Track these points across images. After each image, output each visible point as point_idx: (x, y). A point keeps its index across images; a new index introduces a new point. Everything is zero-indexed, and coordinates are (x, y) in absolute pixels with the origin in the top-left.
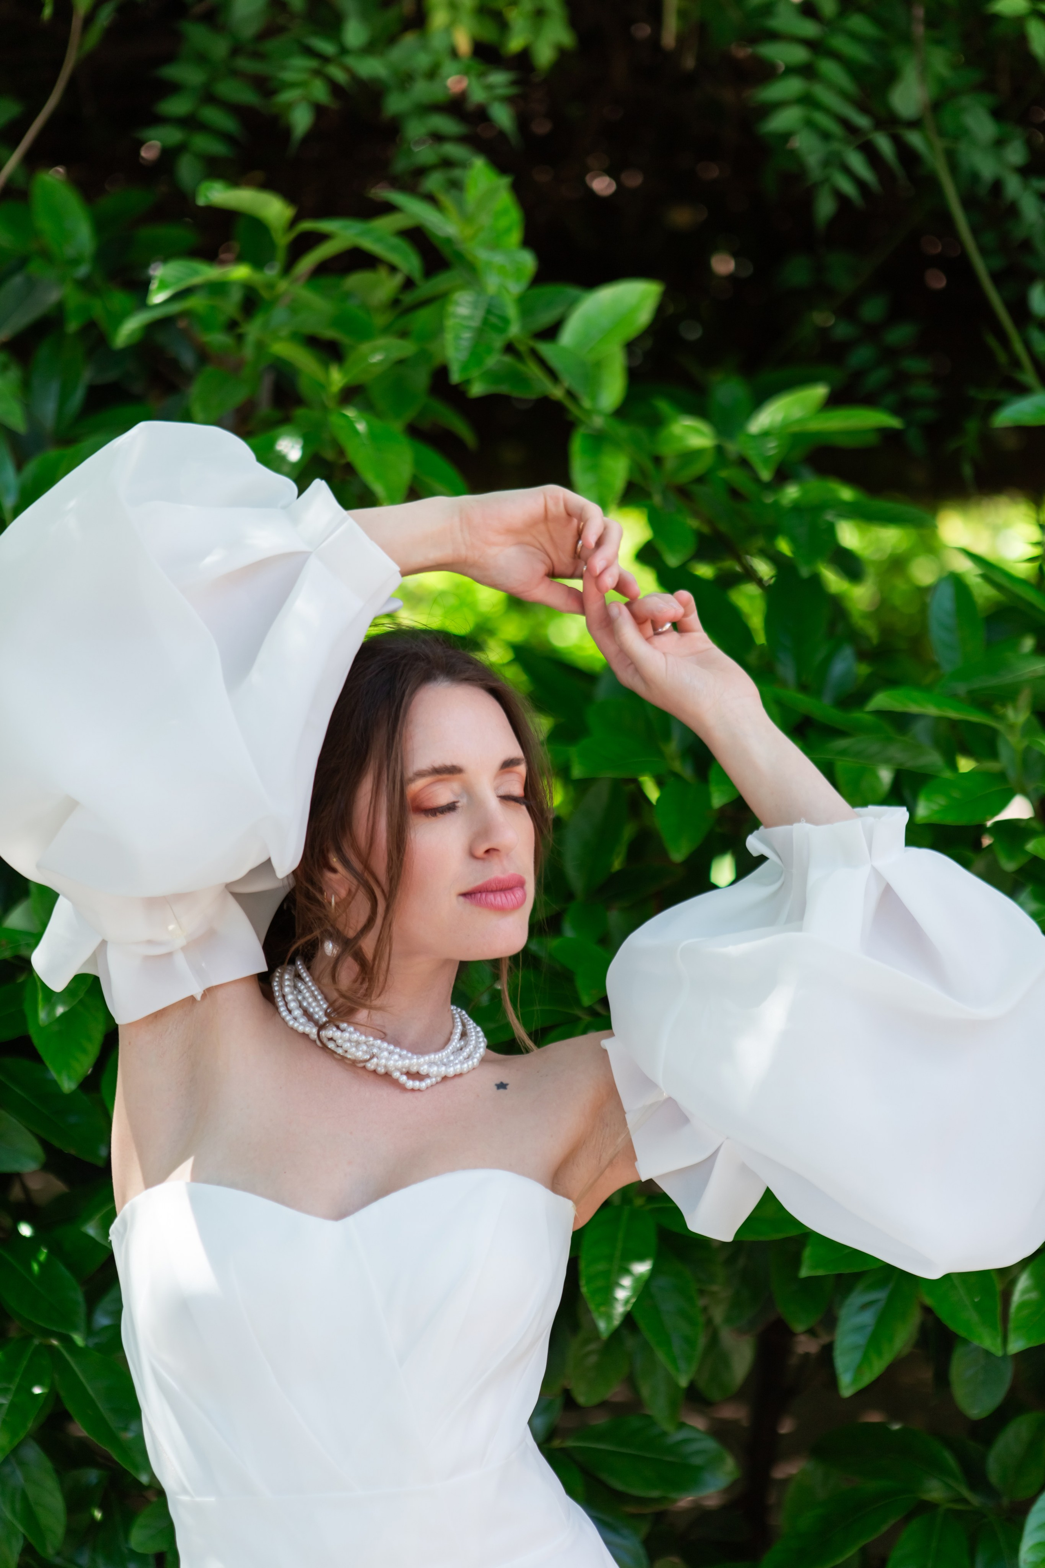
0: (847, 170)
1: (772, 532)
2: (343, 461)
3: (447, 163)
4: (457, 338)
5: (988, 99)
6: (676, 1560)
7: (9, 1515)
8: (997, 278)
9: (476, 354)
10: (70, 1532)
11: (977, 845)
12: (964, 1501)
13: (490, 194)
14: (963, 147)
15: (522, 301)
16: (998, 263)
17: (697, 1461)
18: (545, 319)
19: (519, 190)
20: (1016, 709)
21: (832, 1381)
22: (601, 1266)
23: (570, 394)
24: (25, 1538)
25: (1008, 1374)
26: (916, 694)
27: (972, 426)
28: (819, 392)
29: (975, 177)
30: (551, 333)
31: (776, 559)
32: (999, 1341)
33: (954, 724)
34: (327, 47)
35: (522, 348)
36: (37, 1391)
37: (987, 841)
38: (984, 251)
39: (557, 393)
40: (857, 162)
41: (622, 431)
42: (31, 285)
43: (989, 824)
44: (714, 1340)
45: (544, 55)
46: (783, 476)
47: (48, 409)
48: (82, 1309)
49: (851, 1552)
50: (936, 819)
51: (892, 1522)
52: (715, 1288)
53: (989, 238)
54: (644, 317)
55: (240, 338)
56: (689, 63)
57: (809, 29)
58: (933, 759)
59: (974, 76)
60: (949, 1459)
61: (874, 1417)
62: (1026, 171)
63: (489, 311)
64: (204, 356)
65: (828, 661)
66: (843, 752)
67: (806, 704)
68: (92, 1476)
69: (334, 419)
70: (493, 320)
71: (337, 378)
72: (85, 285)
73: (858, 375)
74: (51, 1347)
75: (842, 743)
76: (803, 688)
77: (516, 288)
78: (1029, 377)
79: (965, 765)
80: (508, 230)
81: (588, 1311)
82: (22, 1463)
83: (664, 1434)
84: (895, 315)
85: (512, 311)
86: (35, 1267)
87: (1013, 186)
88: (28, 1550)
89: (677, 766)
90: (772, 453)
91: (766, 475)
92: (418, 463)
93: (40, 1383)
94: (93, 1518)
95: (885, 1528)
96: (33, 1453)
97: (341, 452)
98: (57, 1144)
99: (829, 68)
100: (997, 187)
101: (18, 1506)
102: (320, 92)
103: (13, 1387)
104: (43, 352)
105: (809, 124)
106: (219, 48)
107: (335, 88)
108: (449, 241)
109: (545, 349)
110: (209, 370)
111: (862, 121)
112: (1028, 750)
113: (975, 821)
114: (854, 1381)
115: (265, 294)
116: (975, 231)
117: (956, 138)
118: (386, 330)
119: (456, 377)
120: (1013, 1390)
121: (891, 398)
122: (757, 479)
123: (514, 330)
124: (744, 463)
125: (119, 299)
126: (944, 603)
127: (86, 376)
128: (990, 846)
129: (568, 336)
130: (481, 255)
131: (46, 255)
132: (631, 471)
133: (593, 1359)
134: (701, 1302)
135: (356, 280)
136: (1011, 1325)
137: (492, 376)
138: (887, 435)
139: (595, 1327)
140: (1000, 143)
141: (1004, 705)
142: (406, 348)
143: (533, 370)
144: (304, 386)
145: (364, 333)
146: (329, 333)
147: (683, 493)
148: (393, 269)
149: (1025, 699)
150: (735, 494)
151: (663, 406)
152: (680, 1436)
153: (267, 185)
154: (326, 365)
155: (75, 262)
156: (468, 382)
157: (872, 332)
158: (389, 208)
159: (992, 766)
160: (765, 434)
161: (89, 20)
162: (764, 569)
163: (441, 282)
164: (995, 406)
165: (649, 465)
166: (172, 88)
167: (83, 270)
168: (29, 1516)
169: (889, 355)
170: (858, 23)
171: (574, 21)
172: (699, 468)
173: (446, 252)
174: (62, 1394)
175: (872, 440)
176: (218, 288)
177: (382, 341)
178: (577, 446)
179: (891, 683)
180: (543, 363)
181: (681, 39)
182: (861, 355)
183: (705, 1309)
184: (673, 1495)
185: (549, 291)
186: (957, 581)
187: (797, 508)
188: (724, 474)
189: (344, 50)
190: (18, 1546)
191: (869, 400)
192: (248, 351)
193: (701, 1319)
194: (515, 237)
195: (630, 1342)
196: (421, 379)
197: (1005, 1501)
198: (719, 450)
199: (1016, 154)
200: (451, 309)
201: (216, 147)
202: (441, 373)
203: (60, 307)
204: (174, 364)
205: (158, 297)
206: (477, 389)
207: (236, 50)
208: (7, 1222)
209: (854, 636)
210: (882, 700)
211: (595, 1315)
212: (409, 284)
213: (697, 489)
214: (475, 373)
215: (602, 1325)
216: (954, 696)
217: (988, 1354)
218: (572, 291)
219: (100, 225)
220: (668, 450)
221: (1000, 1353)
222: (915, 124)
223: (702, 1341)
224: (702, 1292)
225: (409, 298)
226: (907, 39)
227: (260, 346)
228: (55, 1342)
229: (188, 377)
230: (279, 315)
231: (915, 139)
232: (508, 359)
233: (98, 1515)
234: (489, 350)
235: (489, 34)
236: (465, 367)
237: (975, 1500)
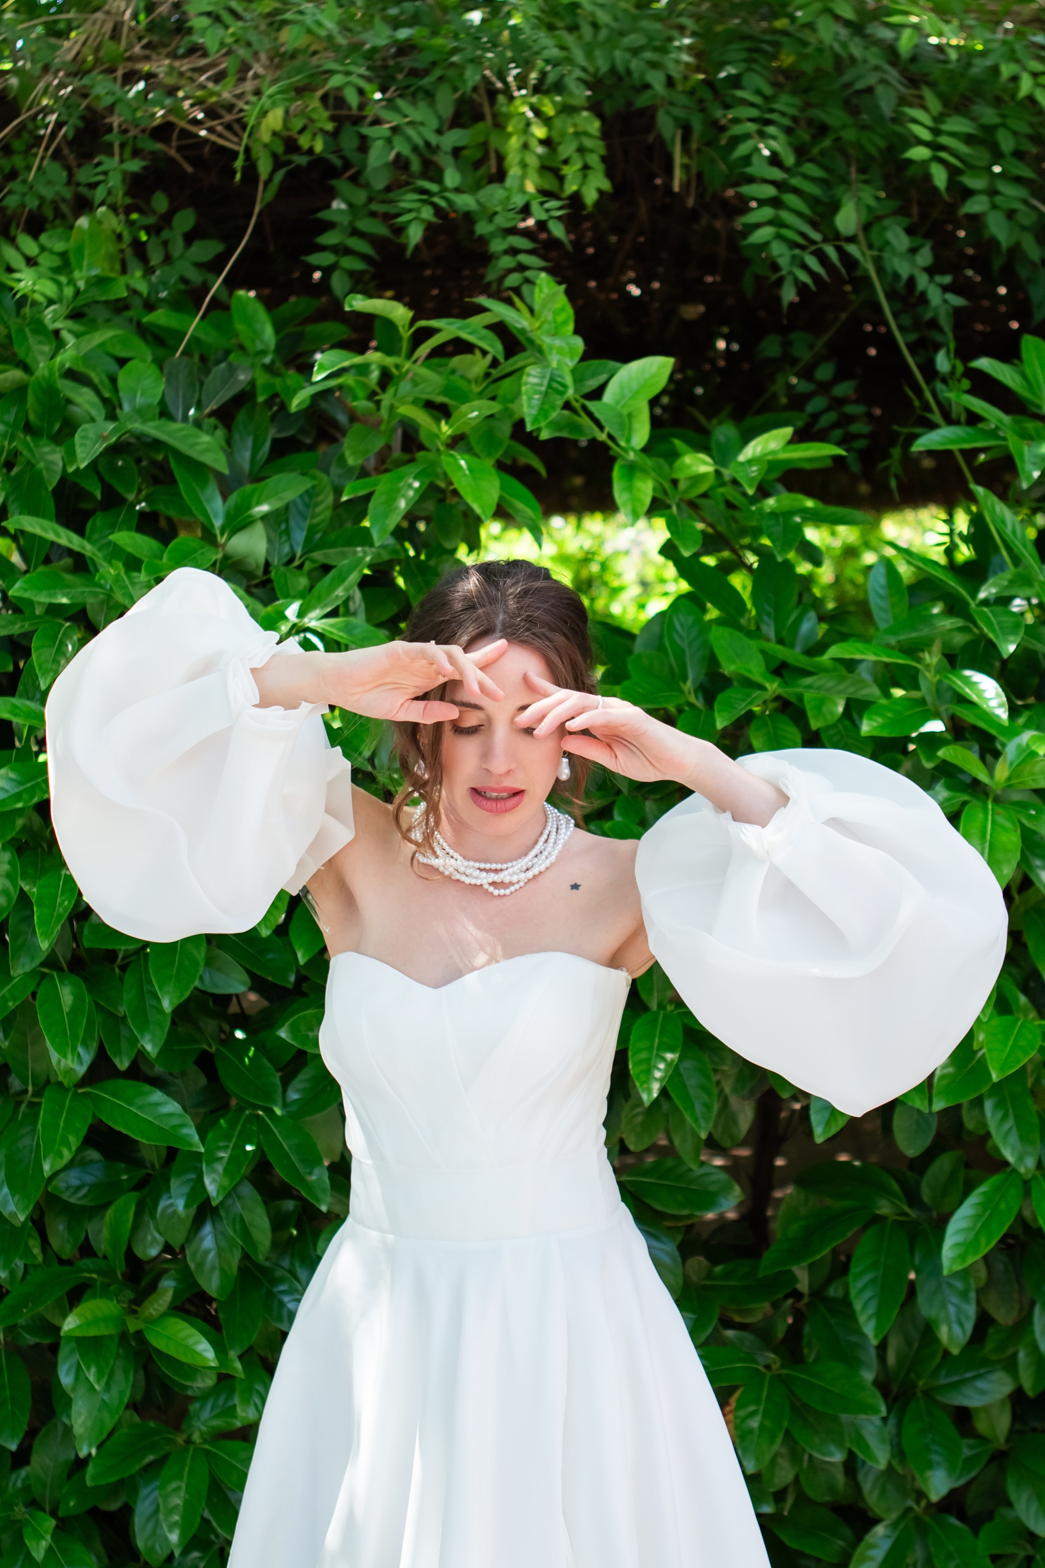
0: (805, 267)
1: (757, 532)
2: (451, 488)
3: (522, 268)
4: (530, 399)
5: (906, 221)
6: (702, 1259)
7: (232, 1233)
8: (912, 347)
9: (543, 411)
10: (274, 1244)
11: (905, 752)
12: (906, 1214)
13: (551, 298)
14: (886, 255)
15: (573, 371)
16: (913, 337)
17: (714, 1188)
18: (592, 384)
19: (571, 295)
20: (930, 653)
21: (809, 1133)
22: (644, 1055)
23: (610, 437)
24: (243, 1248)
25: (934, 1123)
26: (859, 645)
27: (896, 452)
28: (787, 432)
29: (896, 276)
30: (597, 394)
31: (758, 551)
32: (926, 1102)
33: (887, 665)
34: (433, 187)
35: (577, 405)
36: (249, 1148)
37: (912, 747)
38: (901, 328)
39: (602, 437)
40: (813, 262)
41: (649, 462)
42: (232, 370)
43: (914, 735)
44: (725, 1104)
45: (590, 197)
46: (763, 492)
47: (245, 457)
48: (279, 1089)
49: (826, 1251)
50: (875, 733)
51: (855, 1229)
52: (726, 1068)
53: (906, 320)
54: (662, 382)
55: (378, 403)
56: (691, 202)
57: (777, 174)
58: (873, 691)
59: (895, 204)
60: (895, 1186)
61: (843, 1158)
62: (931, 271)
63: (552, 379)
64: (353, 417)
65: (798, 621)
66: (809, 687)
67: (783, 653)
68: (289, 1205)
69: (444, 459)
70: (555, 385)
71: (446, 429)
72: (269, 369)
73: (815, 417)
74: (258, 1115)
75: (808, 680)
76: (781, 641)
77: (571, 363)
78: (937, 417)
79: (898, 693)
80: (565, 323)
81: (635, 1086)
82: (239, 1197)
83: (691, 1170)
84: (839, 377)
85: (569, 380)
86: (247, 1060)
87: (922, 281)
88: (246, 1257)
89: (692, 699)
90: (753, 475)
91: (751, 492)
92: (502, 488)
93: (251, 1144)
94: (291, 1234)
95: (849, 1234)
96: (248, 1190)
97: (451, 483)
98: (259, 973)
99: (790, 199)
100: (911, 282)
101: (238, 1227)
102: (427, 213)
103: (231, 1145)
104: (241, 416)
105: (779, 237)
106: (360, 197)
107: (438, 210)
108: (523, 331)
109: (591, 405)
110: (356, 426)
111: (816, 236)
112: (939, 682)
113: (903, 735)
114: (824, 1132)
115: (395, 372)
116: (895, 315)
117: (881, 250)
118: (480, 395)
119: (529, 428)
120: (938, 1134)
121: (838, 433)
122: (744, 494)
123: (570, 393)
124: (735, 482)
125: (292, 377)
126: (879, 578)
127: (272, 433)
128: (914, 750)
129: (608, 396)
130: (546, 341)
131: (241, 347)
132: (654, 490)
133: (640, 1119)
134: (715, 1078)
135: (457, 361)
136: (934, 1092)
137: (553, 425)
138: (837, 459)
139: (640, 1099)
140: (913, 251)
141: (923, 651)
142: (495, 407)
143: (585, 420)
144: (423, 437)
145: (464, 398)
146: (440, 399)
147: (692, 505)
148: (484, 353)
149: (937, 647)
150: (730, 505)
151: (678, 443)
152: (702, 1171)
153: (397, 298)
154: (438, 421)
155: (263, 353)
156: (539, 430)
157: (824, 387)
158: (483, 310)
159: (915, 694)
160: (750, 462)
161: (267, 182)
162: (752, 559)
163: (517, 361)
164: (915, 437)
165: (668, 486)
166: (329, 226)
167: (267, 360)
168: (246, 1233)
169: (837, 403)
170: (810, 169)
171: (610, 174)
172: (703, 488)
173: (521, 338)
174: (265, 1149)
175: (829, 463)
176: (363, 370)
177: (476, 403)
178: (617, 473)
179: (844, 637)
180: (590, 415)
181: (686, 185)
182: (817, 404)
183: (718, 1083)
184: (697, 1213)
185: (594, 363)
186: (888, 565)
187: (774, 514)
188: (721, 490)
189: (444, 189)
190: (237, 1256)
191: (821, 437)
192: (384, 413)
193: (715, 1091)
194: (571, 327)
195: (665, 1106)
196: (506, 429)
197: (935, 1214)
198: (718, 473)
199: (925, 257)
200: (525, 378)
201: (358, 265)
202: (520, 424)
203: (252, 384)
204: (334, 423)
205: (317, 377)
206: (545, 435)
207: (370, 200)
208: (227, 1028)
209: (817, 604)
210: (835, 651)
211: (640, 1091)
212: (495, 363)
213: (703, 502)
214: (543, 424)
215: (645, 1097)
216: (888, 646)
217: (919, 1112)
218: (612, 364)
219: (278, 328)
220: (680, 475)
221: (926, 1111)
222: (852, 239)
223: (716, 1107)
224: (715, 1071)
225: (495, 373)
226: (845, 181)
227: (392, 408)
228: (260, 1113)
229: (344, 433)
230: (405, 387)
231: (852, 249)
232: (566, 412)
233: (295, 1232)
234: (554, 408)
235: (550, 184)
236: (535, 420)
237: (913, 1214)
